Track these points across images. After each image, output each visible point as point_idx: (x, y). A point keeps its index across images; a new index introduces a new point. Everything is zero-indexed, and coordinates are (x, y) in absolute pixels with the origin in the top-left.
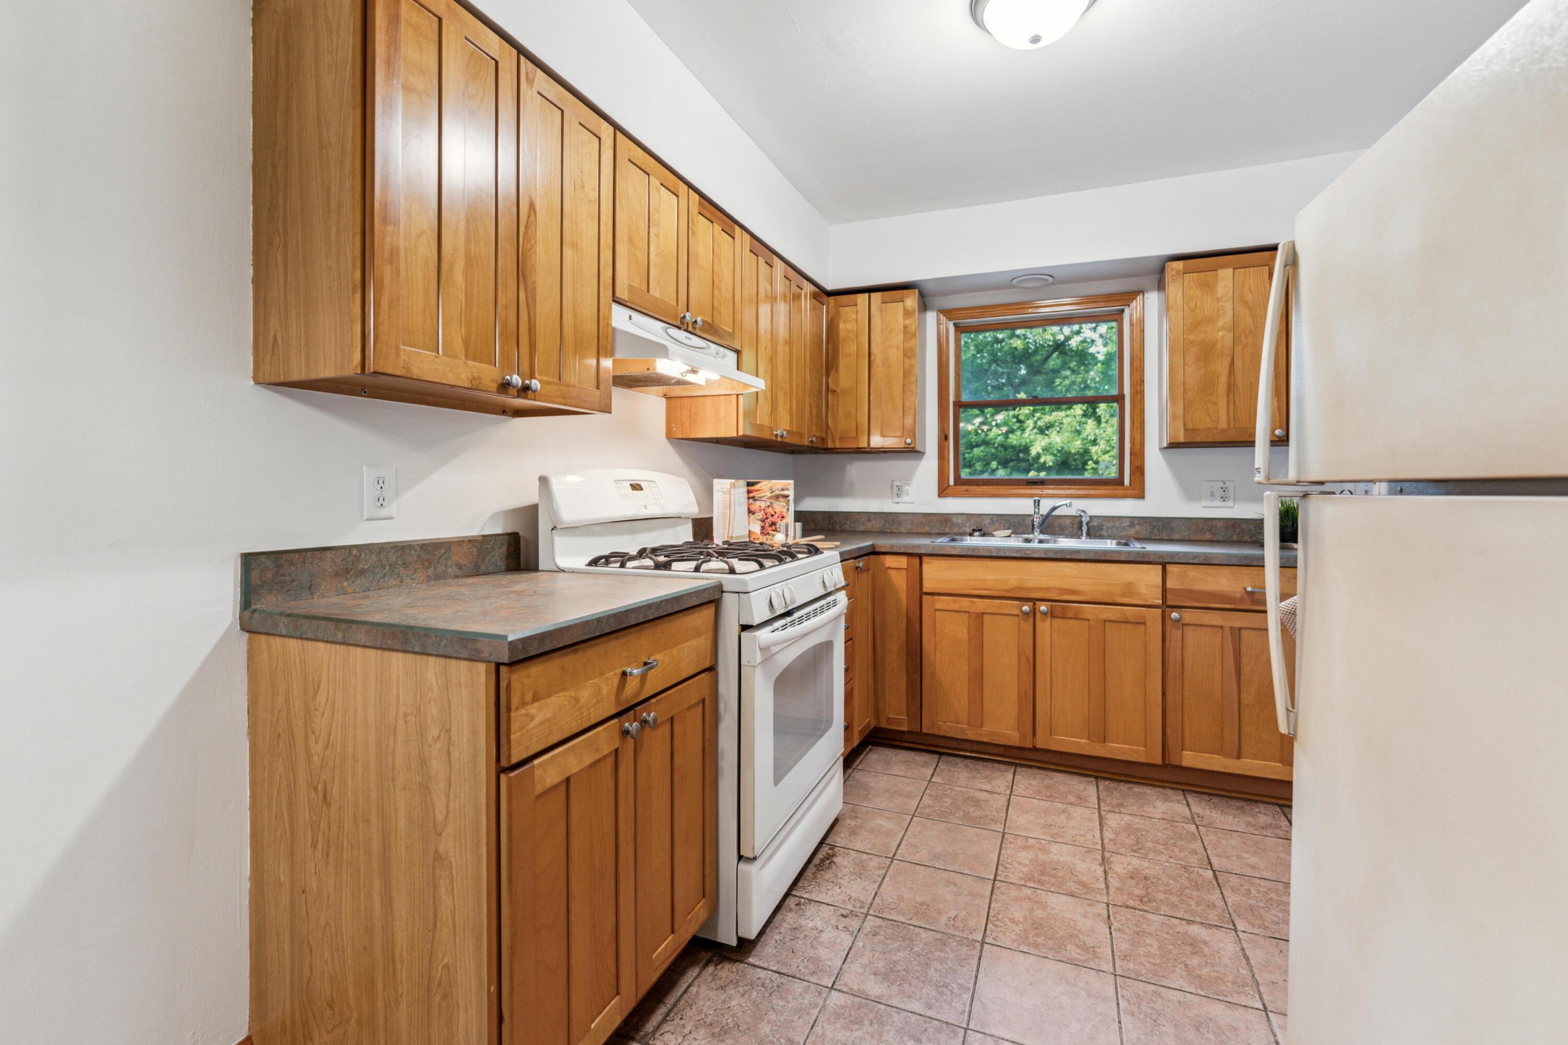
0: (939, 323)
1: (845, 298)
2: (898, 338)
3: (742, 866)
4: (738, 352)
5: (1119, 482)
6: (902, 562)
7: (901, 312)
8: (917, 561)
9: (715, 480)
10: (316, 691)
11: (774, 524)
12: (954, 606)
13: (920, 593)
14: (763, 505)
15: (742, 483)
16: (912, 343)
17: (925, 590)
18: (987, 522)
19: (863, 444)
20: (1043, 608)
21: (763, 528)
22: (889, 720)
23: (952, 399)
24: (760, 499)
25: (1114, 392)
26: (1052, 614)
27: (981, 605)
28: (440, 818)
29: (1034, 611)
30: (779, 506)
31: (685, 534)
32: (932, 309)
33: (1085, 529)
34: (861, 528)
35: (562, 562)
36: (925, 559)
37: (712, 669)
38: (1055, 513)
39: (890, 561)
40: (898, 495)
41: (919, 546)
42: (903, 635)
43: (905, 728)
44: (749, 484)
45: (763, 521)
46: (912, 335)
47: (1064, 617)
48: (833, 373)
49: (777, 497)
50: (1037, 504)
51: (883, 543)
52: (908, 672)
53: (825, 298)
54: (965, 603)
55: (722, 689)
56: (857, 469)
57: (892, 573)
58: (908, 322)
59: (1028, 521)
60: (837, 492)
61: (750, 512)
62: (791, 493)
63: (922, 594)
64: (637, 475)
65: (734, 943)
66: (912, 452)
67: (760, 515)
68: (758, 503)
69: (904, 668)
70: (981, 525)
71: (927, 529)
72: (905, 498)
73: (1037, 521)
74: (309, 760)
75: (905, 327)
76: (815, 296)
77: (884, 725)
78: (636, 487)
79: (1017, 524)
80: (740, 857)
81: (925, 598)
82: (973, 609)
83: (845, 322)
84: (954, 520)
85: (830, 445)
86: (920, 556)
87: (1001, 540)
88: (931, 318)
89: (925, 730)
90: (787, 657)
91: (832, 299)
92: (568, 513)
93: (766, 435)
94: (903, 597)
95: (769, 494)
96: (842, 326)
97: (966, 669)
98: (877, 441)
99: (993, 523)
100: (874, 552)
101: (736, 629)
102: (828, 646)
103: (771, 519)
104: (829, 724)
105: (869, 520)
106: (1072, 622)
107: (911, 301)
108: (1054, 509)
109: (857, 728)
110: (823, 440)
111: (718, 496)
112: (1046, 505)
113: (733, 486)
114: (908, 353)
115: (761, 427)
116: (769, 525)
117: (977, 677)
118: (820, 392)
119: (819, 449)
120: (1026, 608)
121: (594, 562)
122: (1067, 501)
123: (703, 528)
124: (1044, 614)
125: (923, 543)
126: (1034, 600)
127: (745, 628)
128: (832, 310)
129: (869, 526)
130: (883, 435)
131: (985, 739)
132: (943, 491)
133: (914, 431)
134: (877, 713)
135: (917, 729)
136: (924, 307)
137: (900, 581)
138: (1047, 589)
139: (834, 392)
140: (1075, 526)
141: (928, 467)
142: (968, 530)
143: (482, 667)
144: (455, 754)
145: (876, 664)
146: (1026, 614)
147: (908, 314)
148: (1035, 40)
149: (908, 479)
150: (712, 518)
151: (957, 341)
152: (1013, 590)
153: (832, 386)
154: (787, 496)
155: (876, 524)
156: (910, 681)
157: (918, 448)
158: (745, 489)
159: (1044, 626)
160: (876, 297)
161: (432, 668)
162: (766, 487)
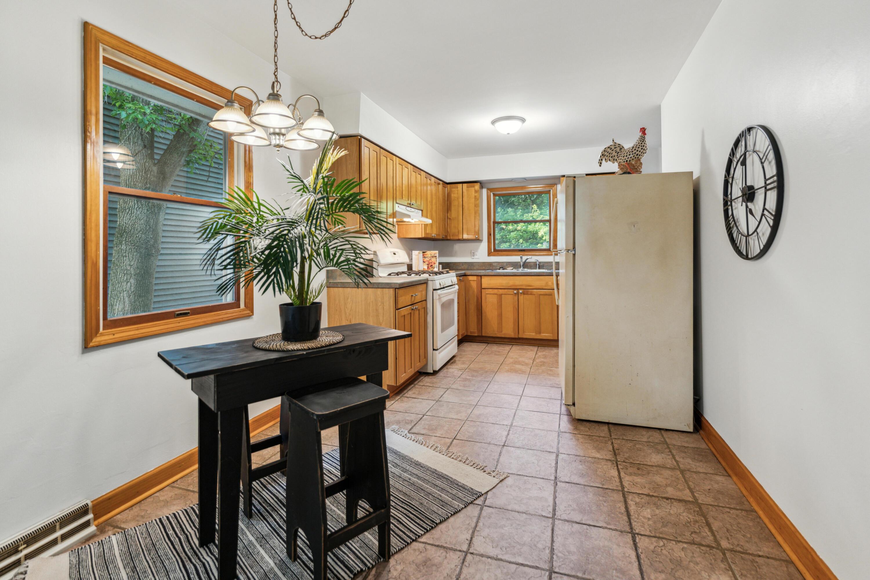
0: (487, 193)
1: (454, 185)
2: (473, 200)
3: (434, 352)
4: (422, 211)
5: (549, 250)
6: (475, 278)
7: (473, 191)
8: (480, 278)
9: (413, 252)
10: (348, 299)
11: (432, 266)
12: (492, 292)
13: (481, 288)
14: (428, 259)
15: (421, 252)
16: (478, 202)
17: (483, 287)
18: (505, 265)
19: (461, 238)
20: (521, 291)
21: (428, 267)
22: (471, 332)
23: (492, 220)
24: (427, 257)
25: (547, 218)
26: (524, 293)
27: (501, 291)
28: (381, 321)
29: (518, 293)
30: (433, 260)
31: (405, 269)
32: (485, 188)
33: (538, 266)
34: (460, 268)
35: (381, 275)
36: (483, 277)
37: (426, 300)
38: (527, 261)
39: (471, 278)
40: (473, 256)
41: (480, 273)
42: (476, 303)
43: (476, 335)
44: (423, 252)
45: (428, 265)
46: (478, 199)
47: (527, 294)
48: (449, 212)
49: (433, 257)
50: (521, 258)
51: (468, 272)
52: (477, 316)
53: (446, 185)
54: (496, 291)
55: (428, 306)
56: (457, 247)
57: (472, 282)
58: (476, 194)
59: (519, 264)
60: (451, 255)
61: (424, 262)
62: (437, 255)
63: (482, 289)
64: (395, 250)
65: (432, 372)
66: (478, 240)
67: (427, 263)
68: (426, 259)
69: (476, 314)
70: (503, 266)
71: (484, 268)
72: (476, 257)
73: (522, 264)
74: (346, 314)
75: (475, 196)
76: (443, 184)
77: (469, 334)
78: (395, 254)
79: (515, 265)
80: (434, 350)
81: (483, 290)
82: (498, 293)
83: (454, 194)
84: (494, 264)
85: (449, 238)
86: (481, 276)
87: (509, 270)
88: (485, 191)
89: (483, 335)
90: (444, 299)
91: (449, 186)
92: (383, 261)
93: (429, 236)
94: (476, 290)
95: (430, 256)
96: (452, 195)
97: (496, 313)
98: (465, 236)
99: (507, 265)
100: (465, 275)
101: (432, 290)
102: (453, 300)
103: (431, 264)
104: (453, 324)
105: (463, 265)
106: (530, 296)
107: (477, 186)
108: (527, 259)
109: (461, 333)
110: (446, 236)
111: (414, 257)
112: (525, 258)
113: (419, 253)
114: (476, 206)
115: (428, 234)
116: (430, 265)
117: (500, 316)
118: (445, 219)
119: (445, 239)
120: (515, 292)
121: (390, 275)
122: (530, 257)
123: (410, 267)
124: (521, 293)
125: (482, 272)
126: (518, 289)
127: (434, 290)
128: (449, 189)
129: (463, 267)
130: (468, 234)
131: (503, 336)
132: (490, 254)
133: (478, 232)
134: (467, 330)
135: (480, 335)
136: (482, 187)
137: (474, 285)
138: (522, 285)
139: (450, 219)
140: (534, 265)
141: (484, 246)
142: (498, 268)
143: (392, 290)
144: (385, 307)
145: (466, 313)
146: (515, 294)
147: (476, 191)
148: (508, 134)
149: (477, 249)
150: (412, 264)
151: (494, 199)
152: (511, 286)
153: (449, 217)
154: (436, 256)
155: (466, 267)
156: (478, 318)
157: (480, 239)
158: (422, 254)
159: (521, 297)
160: (465, 185)
161: (379, 291)
162: (429, 253)
